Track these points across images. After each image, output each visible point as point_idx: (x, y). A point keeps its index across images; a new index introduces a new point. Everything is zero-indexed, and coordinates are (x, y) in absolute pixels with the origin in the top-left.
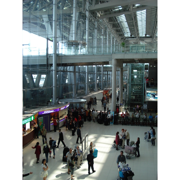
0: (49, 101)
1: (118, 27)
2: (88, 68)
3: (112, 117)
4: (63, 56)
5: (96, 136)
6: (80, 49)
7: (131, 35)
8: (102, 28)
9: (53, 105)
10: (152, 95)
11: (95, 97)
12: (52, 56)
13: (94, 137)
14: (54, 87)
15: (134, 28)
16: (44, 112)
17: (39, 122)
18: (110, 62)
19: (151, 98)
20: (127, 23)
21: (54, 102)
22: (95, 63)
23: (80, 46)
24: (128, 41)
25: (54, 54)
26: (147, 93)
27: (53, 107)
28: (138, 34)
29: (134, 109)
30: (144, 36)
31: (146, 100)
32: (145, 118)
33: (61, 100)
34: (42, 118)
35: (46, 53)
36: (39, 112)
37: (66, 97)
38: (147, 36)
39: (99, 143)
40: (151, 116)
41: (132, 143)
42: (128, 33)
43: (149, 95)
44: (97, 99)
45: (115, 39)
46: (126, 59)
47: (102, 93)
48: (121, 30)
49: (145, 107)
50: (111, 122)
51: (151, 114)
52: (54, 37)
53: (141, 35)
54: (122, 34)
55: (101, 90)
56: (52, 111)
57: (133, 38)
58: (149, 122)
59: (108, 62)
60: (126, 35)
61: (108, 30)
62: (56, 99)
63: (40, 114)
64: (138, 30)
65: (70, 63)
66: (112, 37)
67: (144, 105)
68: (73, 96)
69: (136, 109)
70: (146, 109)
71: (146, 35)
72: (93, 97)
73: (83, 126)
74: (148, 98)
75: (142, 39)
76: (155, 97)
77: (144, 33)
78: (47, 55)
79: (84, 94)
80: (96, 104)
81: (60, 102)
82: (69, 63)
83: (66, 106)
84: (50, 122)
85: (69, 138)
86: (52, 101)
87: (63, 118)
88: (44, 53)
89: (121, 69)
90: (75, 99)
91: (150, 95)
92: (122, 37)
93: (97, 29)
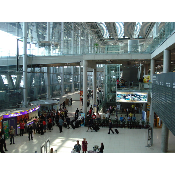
0: (21, 103)
1: (97, 29)
2: (63, 68)
3: (83, 119)
4: (34, 57)
5: (63, 140)
6: (51, 49)
7: (110, 37)
8: (79, 29)
9: (24, 107)
10: (122, 96)
11: (71, 98)
12: (23, 57)
13: (61, 141)
14: (25, 89)
15: (111, 30)
16: (10, 116)
17: (4, 126)
18: (80, 63)
19: (121, 100)
20: (105, 25)
21: (24, 104)
22: (66, 64)
23: (52, 47)
24: (107, 42)
25: (24, 55)
26: (118, 94)
27: (22, 109)
28: (116, 36)
29: (107, 110)
30: (123, 37)
31: (117, 101)
32: (116, 119)
33: (33, 102)
34: (7, 122)
35: (16, 54)
36: (3, 116)
37: (40, 99)
38: (126, 37)
39: (65, 147)
40: (122, 117)
41: (95, 148)
42: (107, 34)
43: (119, 96)
44: (73, 100)
45: (93, 41)
46: (98, 60)
47: (79, 94)
48: (100, 32)
49: (119, 107)
50: (82, 124)
51: (121, 115)
52: (24, 38)
53: (119, 37)
54: (100, 36)
55: (78, 91)
56: (19, 114)
57: (112, 39)
58: (120, 123)
59: (79, 63)
60: (105, 37)
61: (86, 31)
62: (27, 102)
63: (5, 117)
64: (116, 32)
65: (42, 64)
66: (90, 38)
67: (118, 106)
68: (47, 98)
69: (109, 110)
70: (120, 109)
71: (124, 36)
72: (69, 99)
73: (52, 129)
74: (118, 99)
75: (120, 40)
76: (125, 98)
77: (123, 35)
78: (17, 56)
79: (59, 95)
80: (72, 105)
81: (32, 104)
82: (40, 65)
83: (35, 109)
84: (17, 126)
85: (35, 142)
86: (23, 103)
87: (32, 121)
88: (14, 54)
89: (94, 69)
90: (48, 100)
91: (121, 96)
92: (101, 38)
93: (73, 31)
